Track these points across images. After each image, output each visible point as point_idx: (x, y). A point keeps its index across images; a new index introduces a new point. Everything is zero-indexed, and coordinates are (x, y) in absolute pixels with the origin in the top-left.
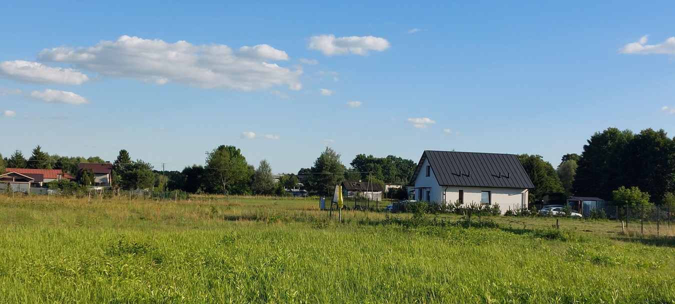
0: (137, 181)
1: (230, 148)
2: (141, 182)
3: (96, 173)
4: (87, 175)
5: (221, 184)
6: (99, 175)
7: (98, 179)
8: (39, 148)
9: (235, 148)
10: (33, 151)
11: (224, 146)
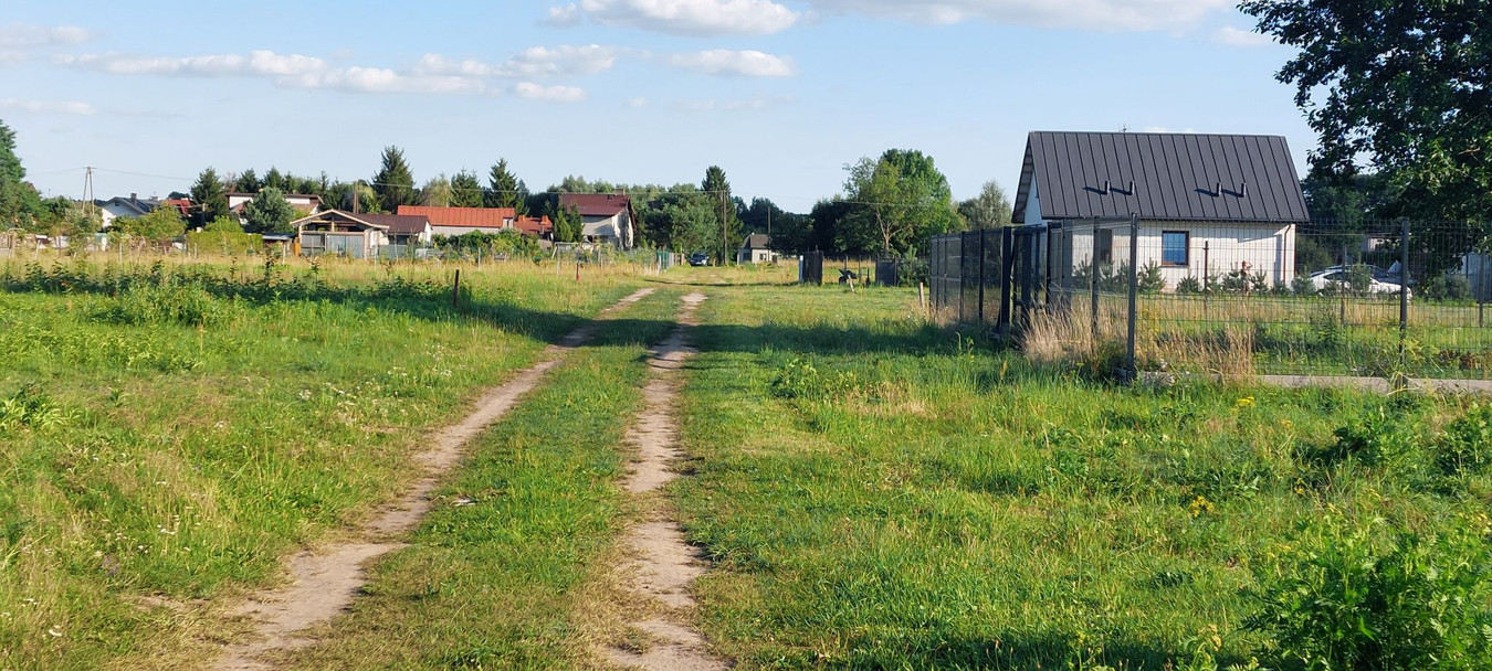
0: (671, 231)
1: (909, 155)
2: (679, 233)
3: (584, 216)
4: (564, 221)
5: (880, 237)
6: (593, 219)
7: (589, 229)
8: (502, 165)
9: (919, 154)
10: (491, 170)
11: (894, 151)
